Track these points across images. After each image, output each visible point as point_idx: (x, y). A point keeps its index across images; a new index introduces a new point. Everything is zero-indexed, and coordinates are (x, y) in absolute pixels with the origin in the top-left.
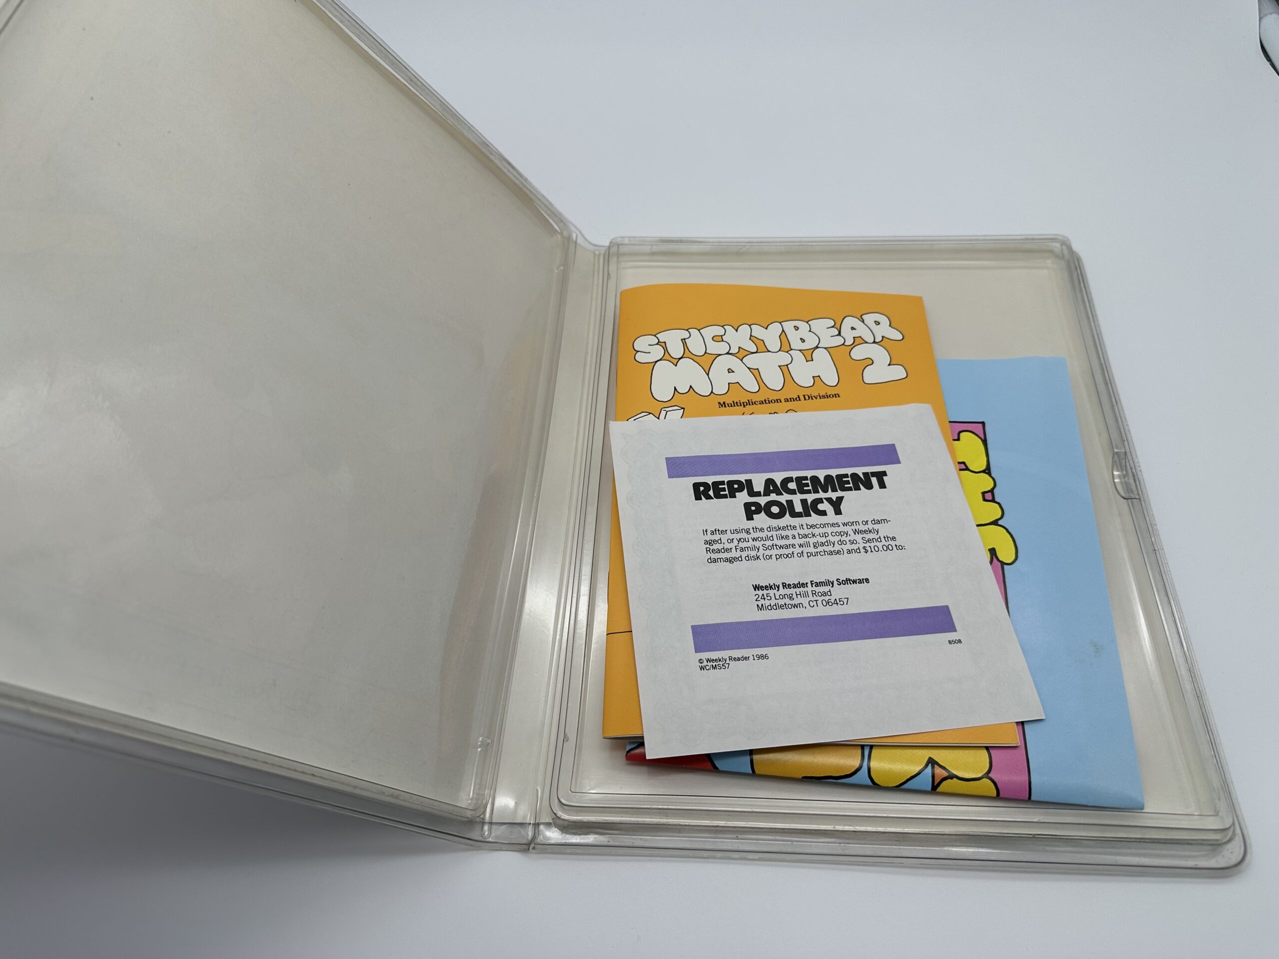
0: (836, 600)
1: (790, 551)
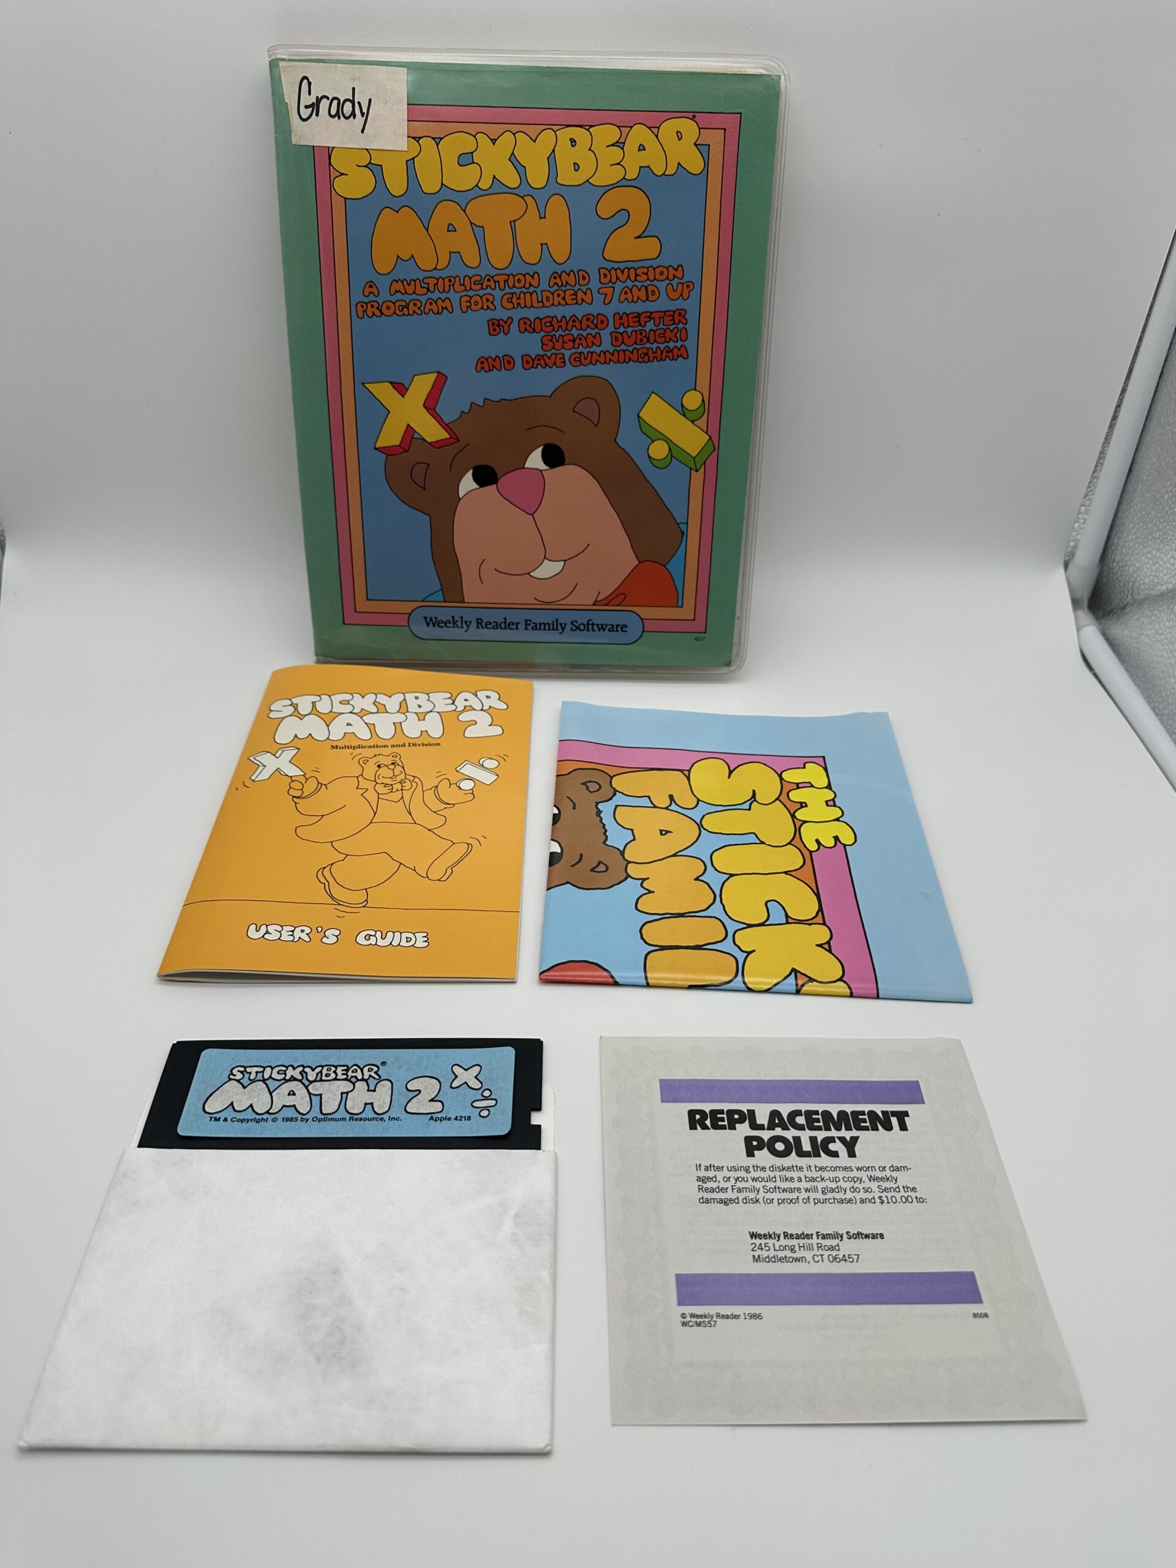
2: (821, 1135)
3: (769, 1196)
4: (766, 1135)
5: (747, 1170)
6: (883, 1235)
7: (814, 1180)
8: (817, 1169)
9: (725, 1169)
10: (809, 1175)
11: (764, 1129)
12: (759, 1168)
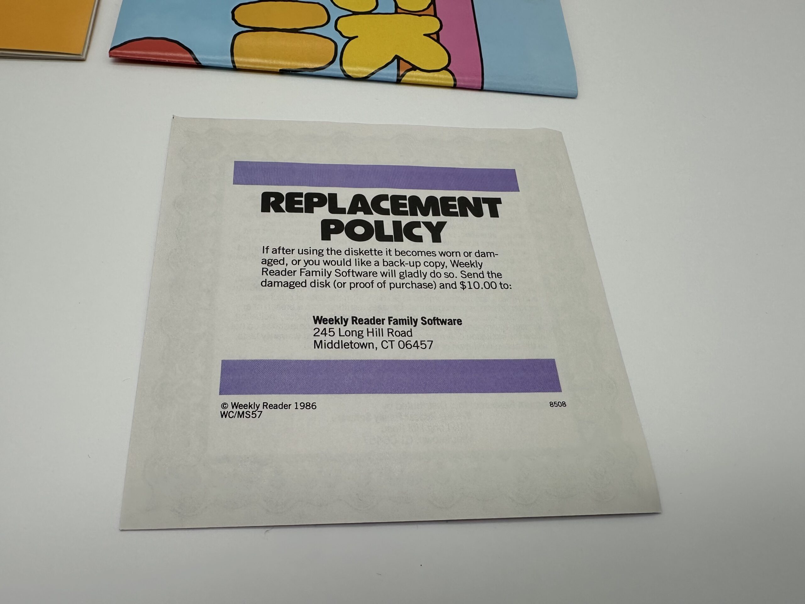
6: (461, 321)
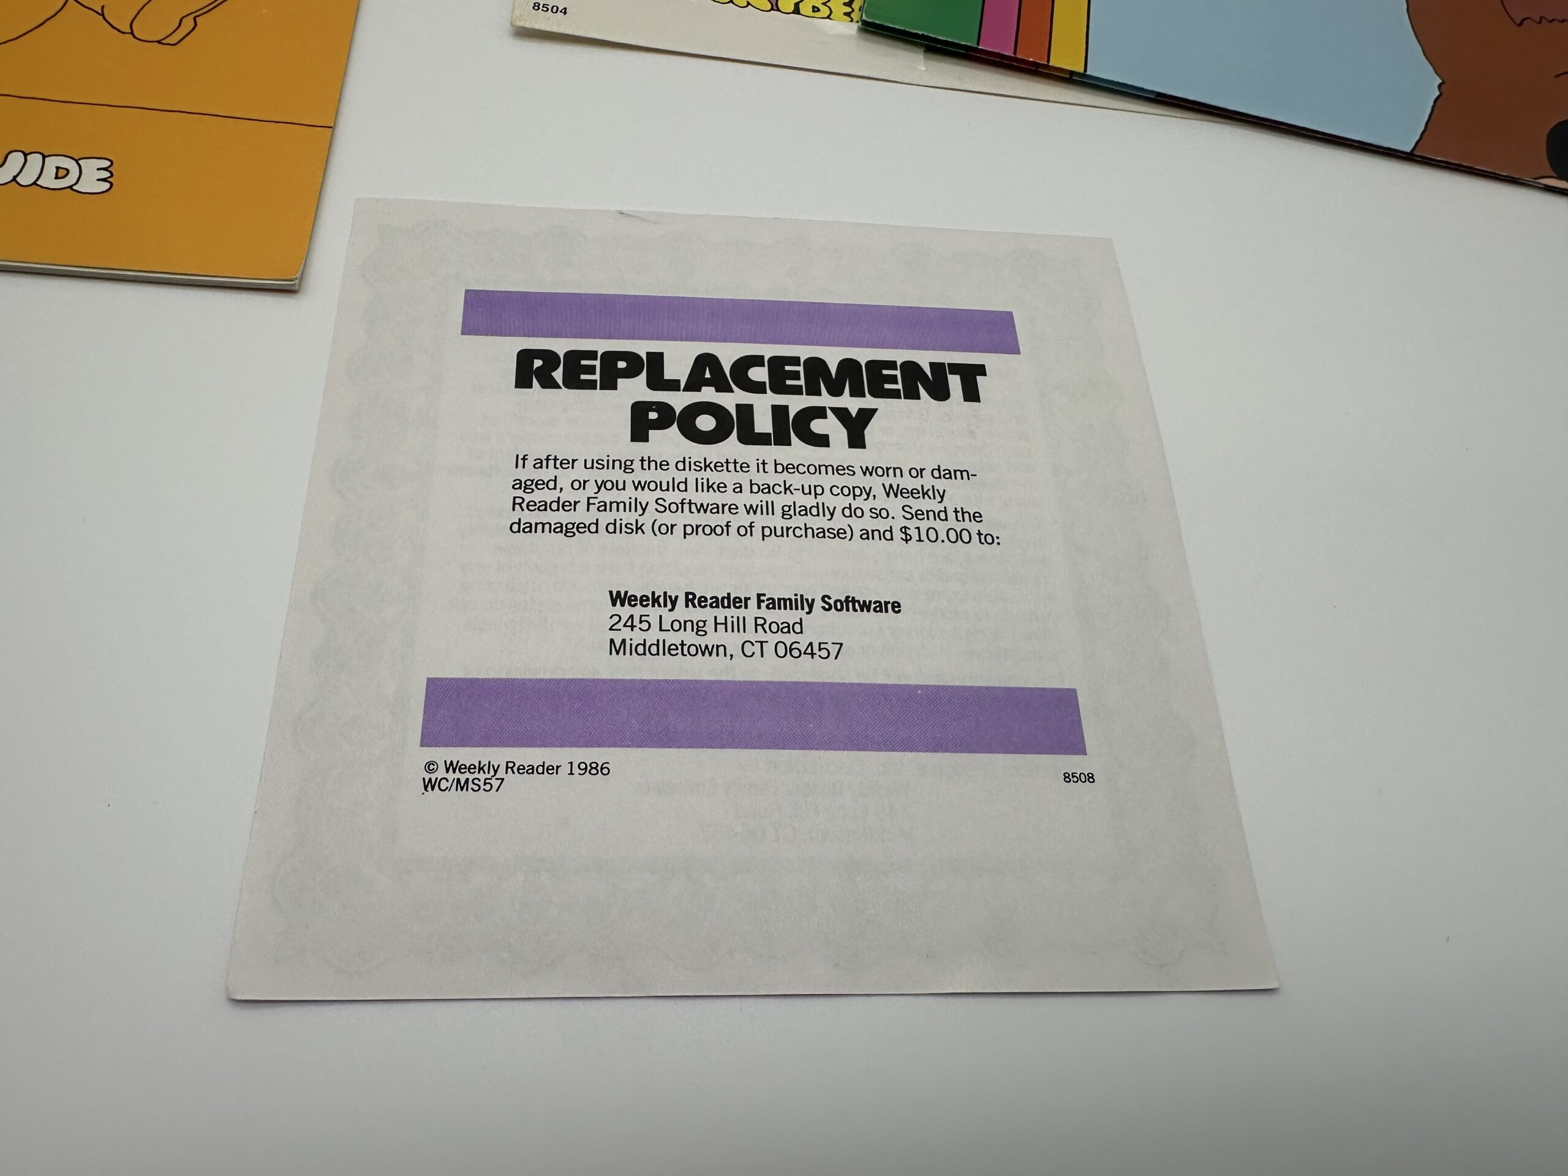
0: (811, 644)
1: (721, 519)
2: (796, 404)
3: (668, 518)
4: (679, 401)
5: (627, 467)
7: (769, 489)
8: (780, 468)
9: (579, 465)
10: (761, 479)
11: (679, 390)
12: (653, 464)
